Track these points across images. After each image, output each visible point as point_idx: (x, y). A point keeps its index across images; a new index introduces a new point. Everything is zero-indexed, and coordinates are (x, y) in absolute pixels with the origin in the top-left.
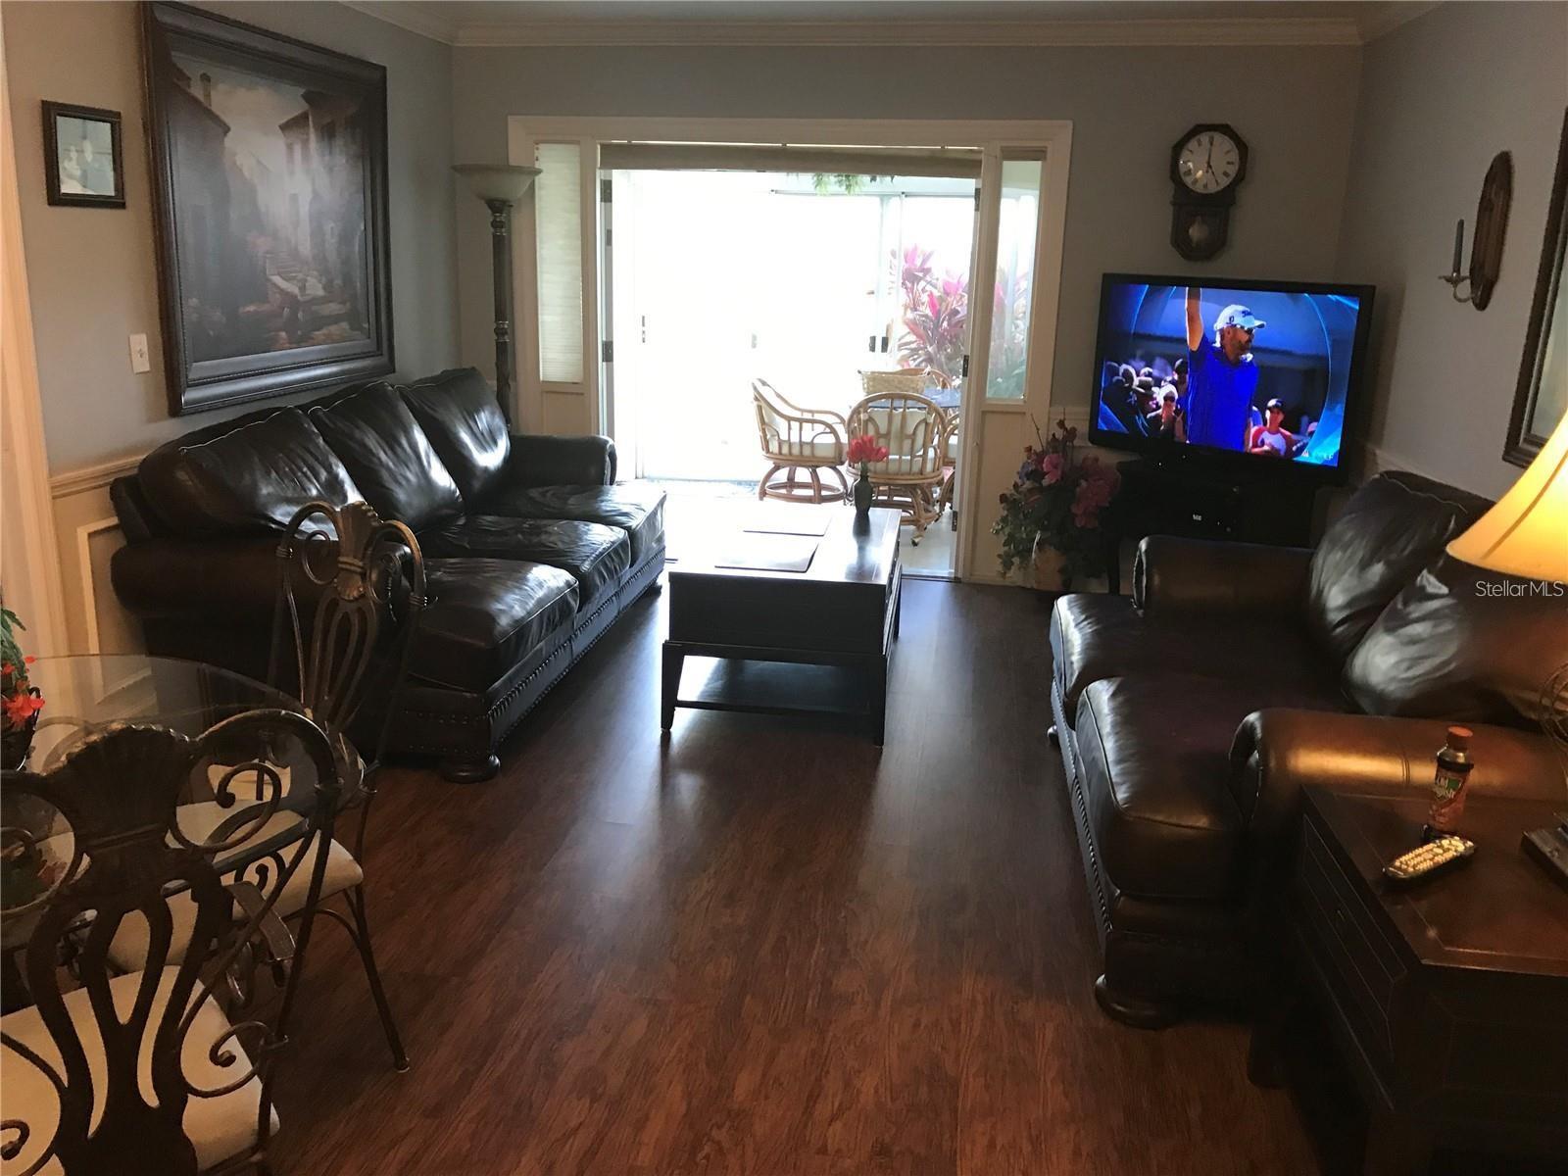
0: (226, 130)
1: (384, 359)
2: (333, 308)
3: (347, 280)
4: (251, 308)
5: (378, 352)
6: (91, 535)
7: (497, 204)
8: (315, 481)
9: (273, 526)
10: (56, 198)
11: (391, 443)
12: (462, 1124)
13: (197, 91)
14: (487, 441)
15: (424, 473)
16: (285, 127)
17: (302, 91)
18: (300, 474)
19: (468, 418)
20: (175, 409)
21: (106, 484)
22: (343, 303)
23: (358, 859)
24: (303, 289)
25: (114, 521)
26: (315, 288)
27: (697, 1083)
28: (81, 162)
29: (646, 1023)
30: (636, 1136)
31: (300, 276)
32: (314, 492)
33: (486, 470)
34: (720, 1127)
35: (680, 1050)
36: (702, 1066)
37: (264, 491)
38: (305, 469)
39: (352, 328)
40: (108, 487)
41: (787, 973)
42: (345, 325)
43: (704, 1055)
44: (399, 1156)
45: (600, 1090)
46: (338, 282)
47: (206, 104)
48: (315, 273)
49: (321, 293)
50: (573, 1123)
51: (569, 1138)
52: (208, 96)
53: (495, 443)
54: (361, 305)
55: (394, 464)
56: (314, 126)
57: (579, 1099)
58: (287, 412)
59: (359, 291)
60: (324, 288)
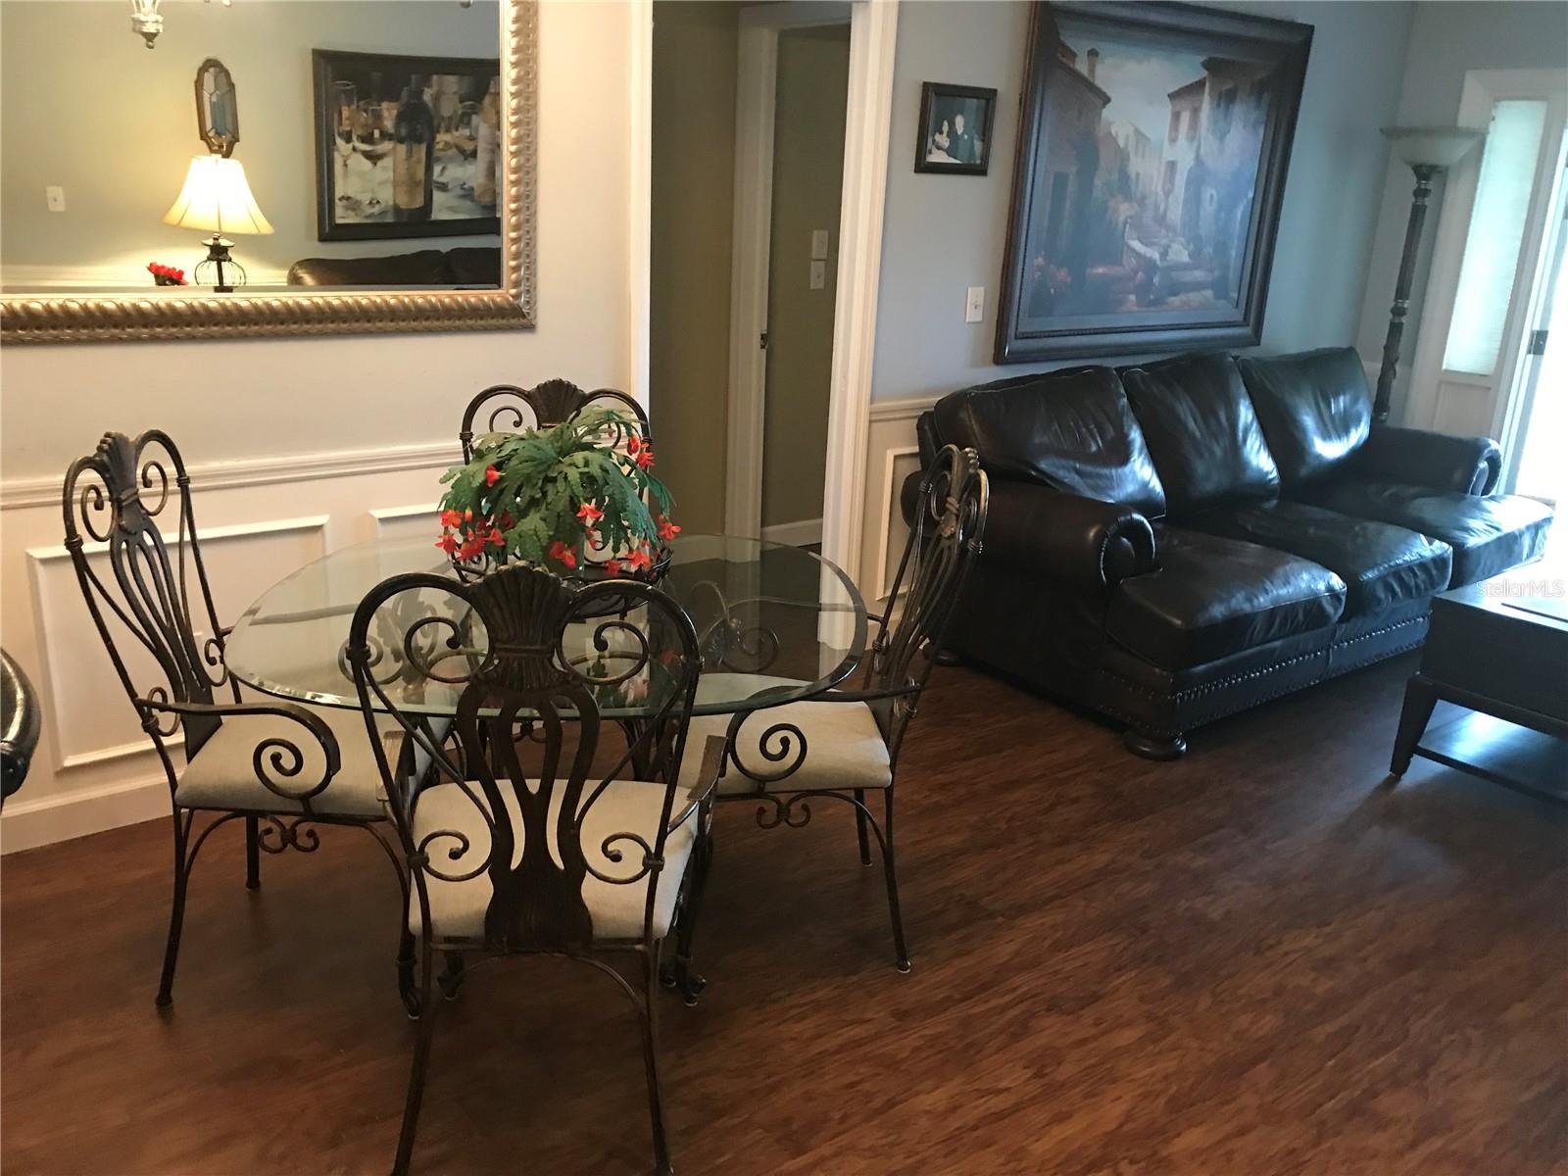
0: (1107, 100)
1: (1247, 331)
2: (1199, 275)
3: (1221, 248)
4: (1100, 270)
5: (1245, 322)
6: (896, 457)
7: (1424, 170)
8: (1098, 439)
9: (1033, 473)
10: (923, 167)
11: (1207, 413)
12: (914, 1036)
13: (1082, 66)
14: (1339, 427)
15: (1235, 449)
16: (1173, 96)
17: (1202, 58)
18: (1084, 430)
19: (1320, 399)
20: (999, 359)
21: (915, 417)
22: (1211, 270)
23: (892, 767)
24: (1164, 254)
25: (916, 449)
26: (1180, 254)
27: (1145, 1112)
28: (952, 133)
29: (1140, 1035)
30: (1047, 1125)
31: (1164, 241)
32: (1094, 448)
33: (1319, 456)
34: (1132, 1162)
35: (1153, 1075)
36: (1162, 1100)
37: (1037, 440)
38: (1092, 426)
39: (1217, 297)
40: (916, 421)
41: (1330, 1063)
42: (1209, 293)
43: (1171, 1091)
44: (852, 1033)
45: (1047, 1071)
46: (1209, 250)
47: (1090, 79)
48: (1182, 240)
49: (1185, 258)
50: (1004, 1084)
51: (991, 1094)
52: (1092, 70)
53: (1347, 432)
54: (1233, 276)
55: (1202, 434)
56: (1210, 95)
57: (1025, 1068)
58: (1102, 371)
59: (1232, 261)
60: (1190, 255)
